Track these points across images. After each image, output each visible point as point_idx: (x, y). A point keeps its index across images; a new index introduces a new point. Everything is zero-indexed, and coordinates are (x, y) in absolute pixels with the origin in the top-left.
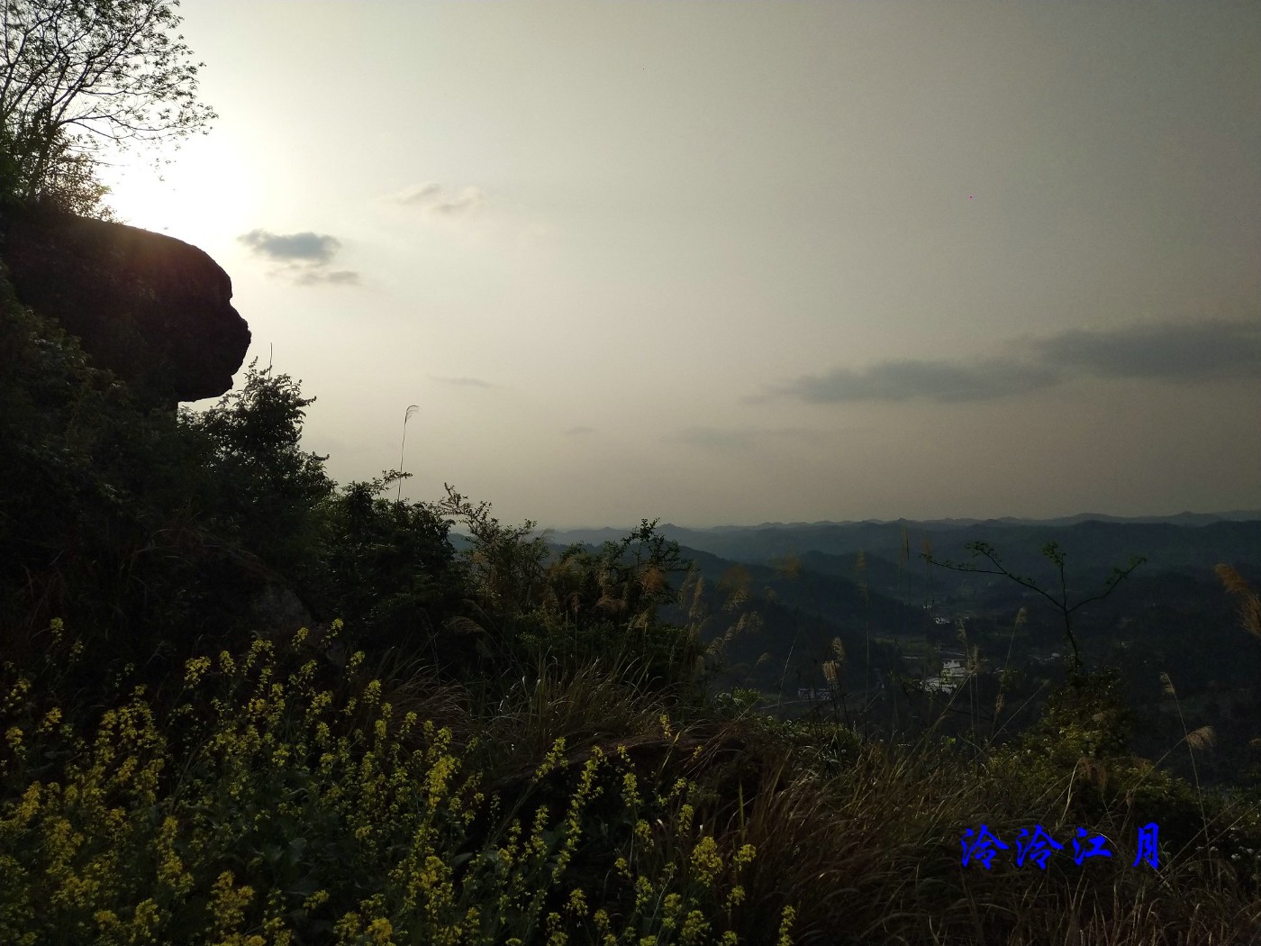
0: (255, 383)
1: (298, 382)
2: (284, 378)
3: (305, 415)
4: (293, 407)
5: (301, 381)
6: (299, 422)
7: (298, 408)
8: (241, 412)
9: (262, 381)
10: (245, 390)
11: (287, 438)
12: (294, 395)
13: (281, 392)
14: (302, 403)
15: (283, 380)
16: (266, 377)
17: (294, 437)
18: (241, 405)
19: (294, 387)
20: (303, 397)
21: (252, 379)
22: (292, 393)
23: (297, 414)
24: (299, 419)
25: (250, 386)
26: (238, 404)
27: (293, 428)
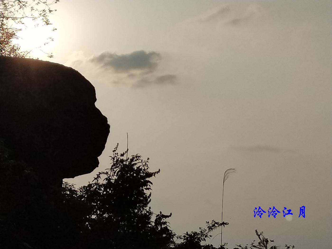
0: (117, 163)
1: (146, 160)
2: (136, 157)
3: (152, 183)
4: (144, 178)
5: (148, 159)
6: (148, 189)
7: (147, 179)
8: (109, 185)
9: (122, 161)
10: (111, 169)
11: (141, 202)
12: (144, 170)
13: (135, 167)
14: (150, 175)
15: (136, 159)
16: (124, 158)
17: (146, 201)
18: (108, 179)
19: (144, 164)
20: (150, 171)
21: (115, 160)
22: (143, 168)
23: (146, 183)
24: (148, 187)
25: (114, 165)
26: (106, 179)
27: (145, 194)
